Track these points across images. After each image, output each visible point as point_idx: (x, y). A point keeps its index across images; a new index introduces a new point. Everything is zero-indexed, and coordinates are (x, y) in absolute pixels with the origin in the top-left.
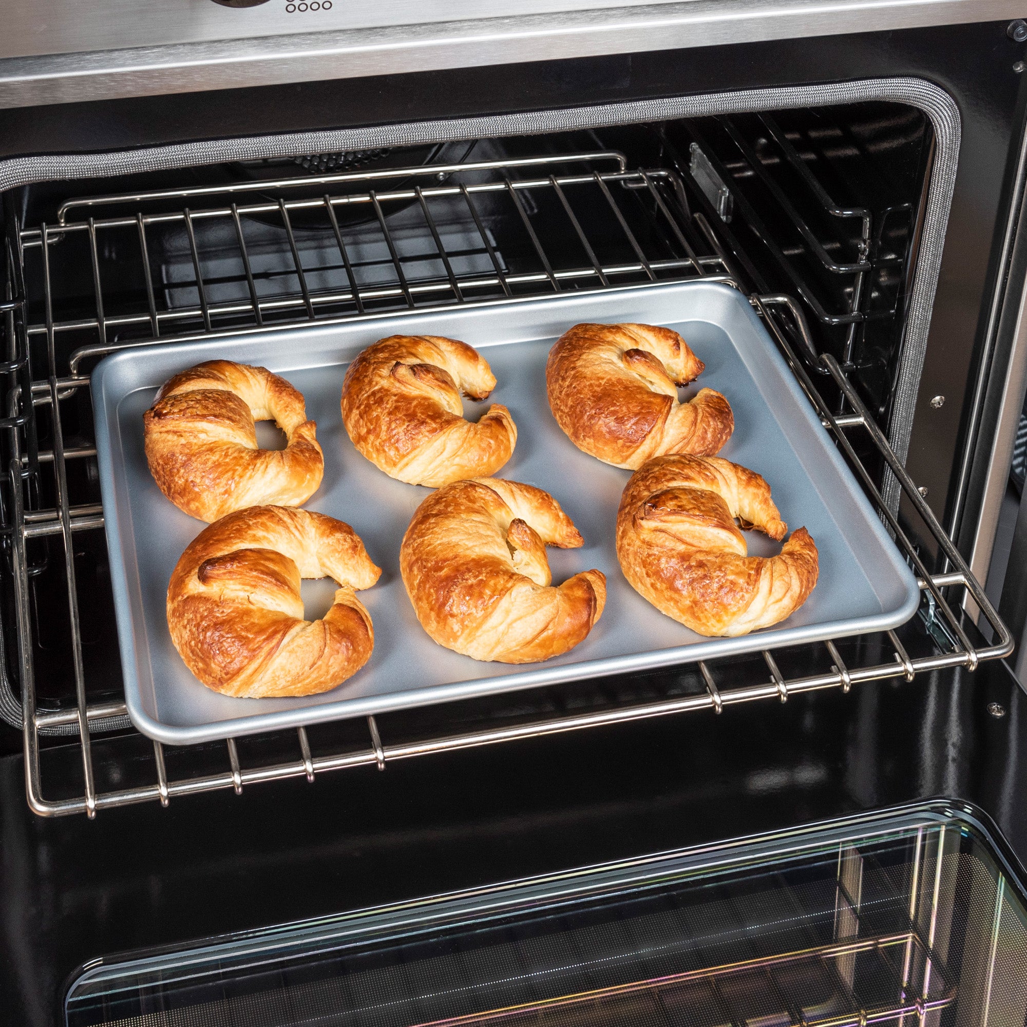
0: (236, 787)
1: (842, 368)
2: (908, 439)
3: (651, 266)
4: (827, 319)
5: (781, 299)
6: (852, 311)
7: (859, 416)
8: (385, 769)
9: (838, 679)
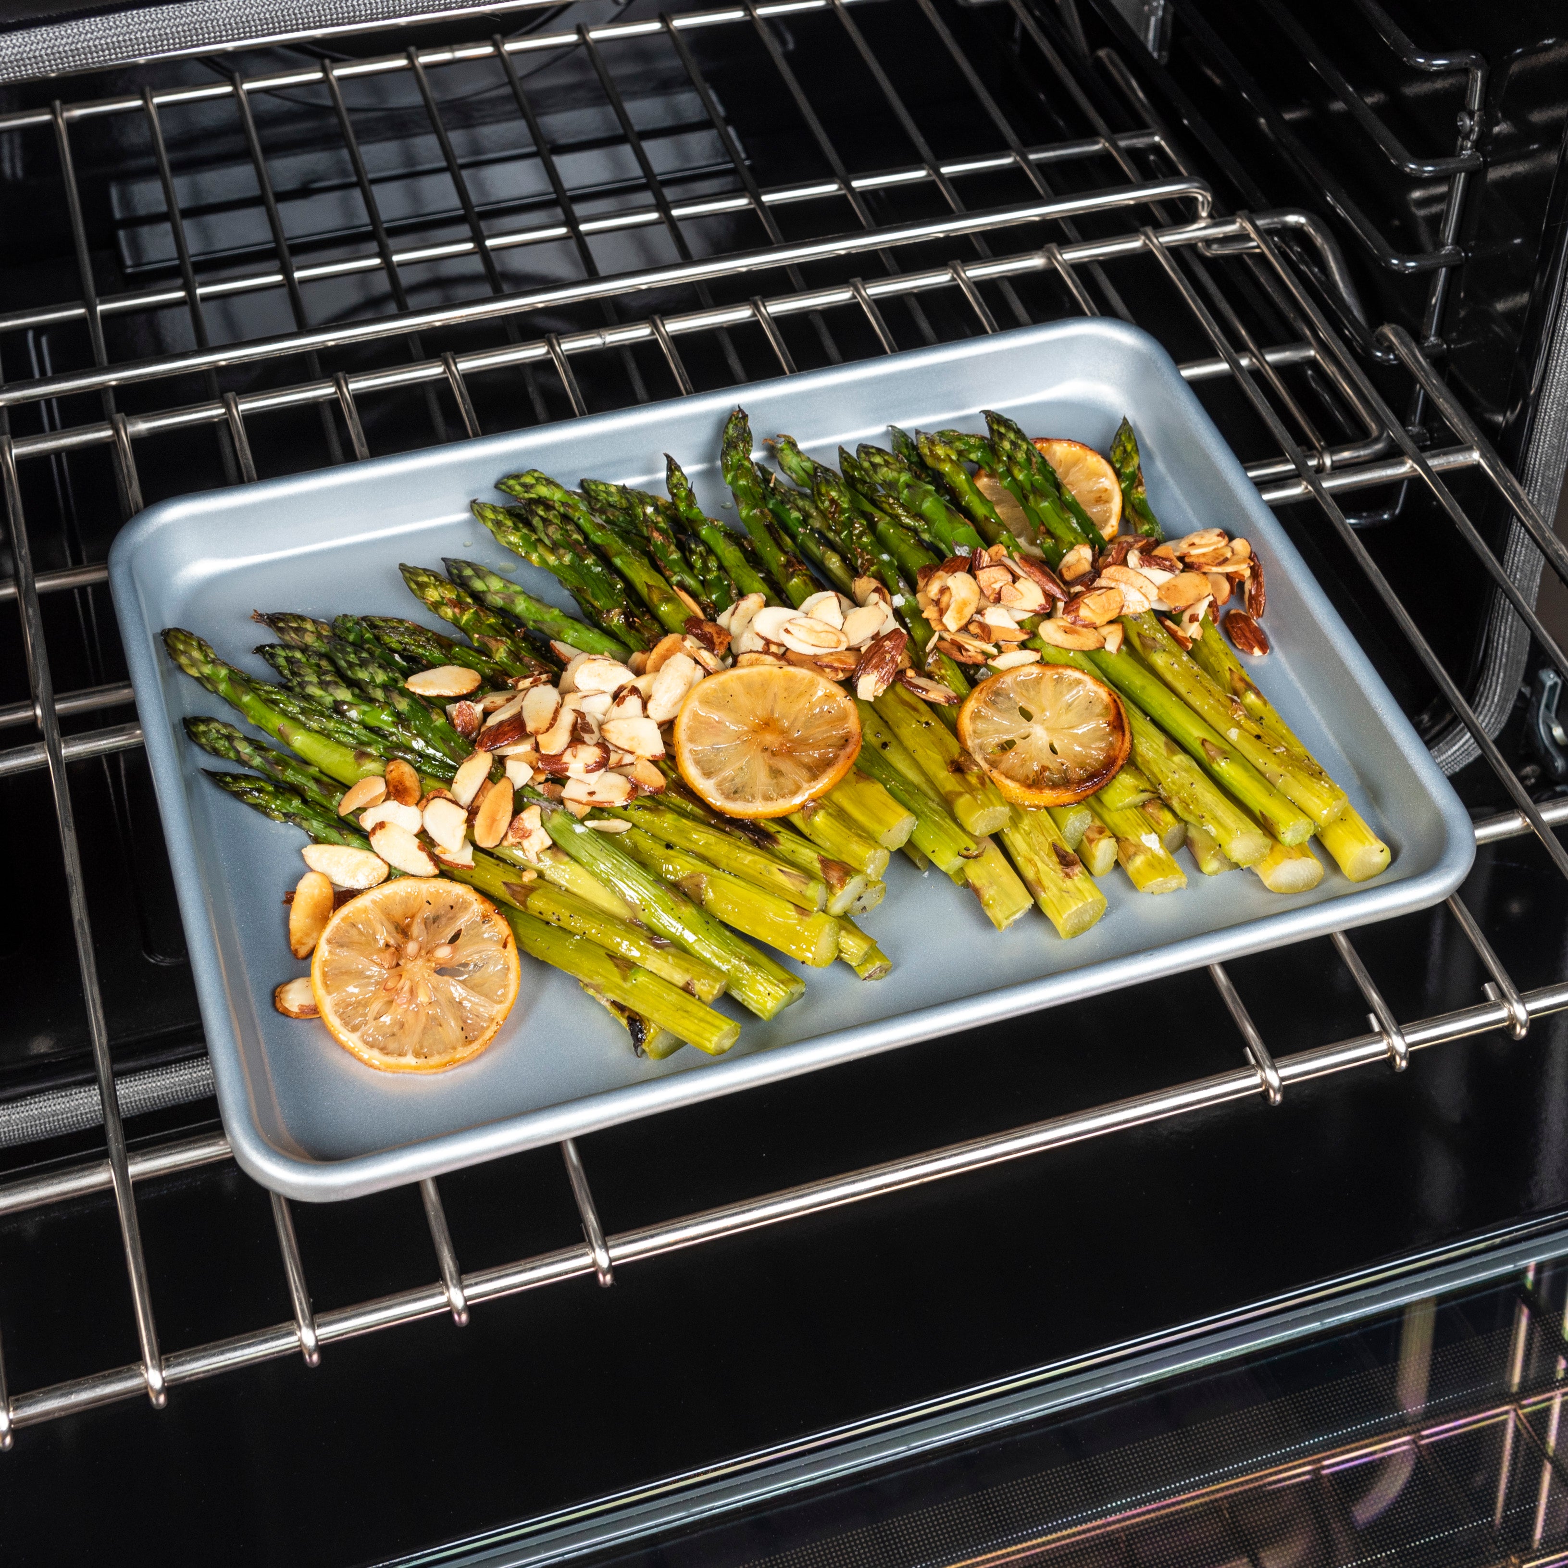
0: (305, 1351)
1: (1422, 349)
2: (1559, 485)
3: (1032, 157)
4: (1395, 262)
5: (1292, 219)
6: (1443, 245)
7: (1470, 449)
8: (612, 1285)
9: (1502, 1014)
